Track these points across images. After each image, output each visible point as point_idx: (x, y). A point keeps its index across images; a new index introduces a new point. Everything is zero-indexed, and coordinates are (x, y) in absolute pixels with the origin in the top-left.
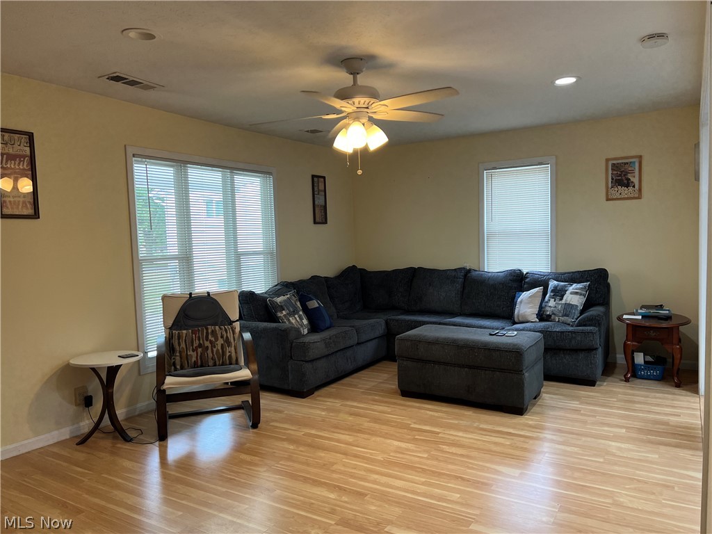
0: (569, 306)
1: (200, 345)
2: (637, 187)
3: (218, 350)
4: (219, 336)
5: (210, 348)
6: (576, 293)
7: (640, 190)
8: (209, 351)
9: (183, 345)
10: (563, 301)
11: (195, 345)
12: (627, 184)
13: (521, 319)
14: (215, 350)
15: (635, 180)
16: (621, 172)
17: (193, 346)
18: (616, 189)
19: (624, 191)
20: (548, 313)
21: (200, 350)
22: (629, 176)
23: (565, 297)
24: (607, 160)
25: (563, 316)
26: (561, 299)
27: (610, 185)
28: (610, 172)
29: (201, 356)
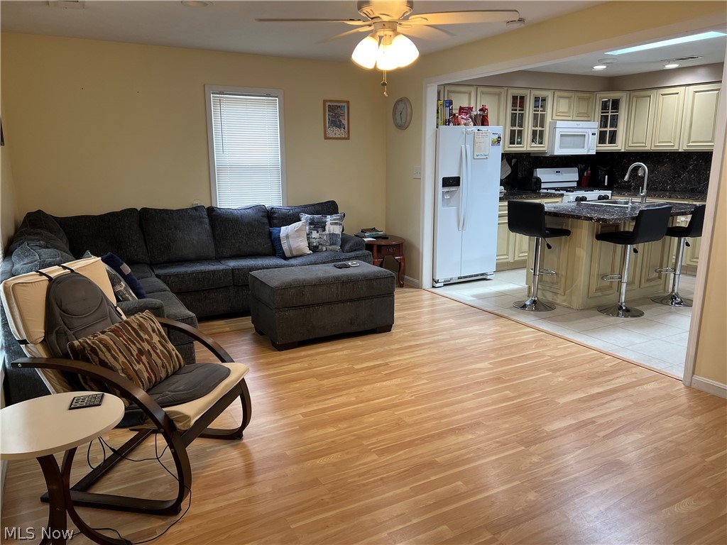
0: (332, 235)
1: (141, 352)
2: (346, 128)
3: (161, 351)
4: (150, 330)
5: (152, 352)
6: (336, 224)
7: (349, 132)
8: (154, 355)
9: (121, 359)
10: (327, 232)
11: (135, 353)
12: (340, 126)
13: (295, 254)
14: (158, 351)
15: (345, 122)
16: (336, 114)
17: (133, 355)
18: (332, 129)
19: (338, 132)
20: (315, 244)
21: (144, 358)
22: (341, 118)
23: (327, 228)
24: (325, 101)
25: (330, 245)
26: (324, 230)
27: (327, 126)
28: (327, 113)
29: (150, 367)
